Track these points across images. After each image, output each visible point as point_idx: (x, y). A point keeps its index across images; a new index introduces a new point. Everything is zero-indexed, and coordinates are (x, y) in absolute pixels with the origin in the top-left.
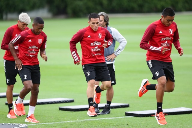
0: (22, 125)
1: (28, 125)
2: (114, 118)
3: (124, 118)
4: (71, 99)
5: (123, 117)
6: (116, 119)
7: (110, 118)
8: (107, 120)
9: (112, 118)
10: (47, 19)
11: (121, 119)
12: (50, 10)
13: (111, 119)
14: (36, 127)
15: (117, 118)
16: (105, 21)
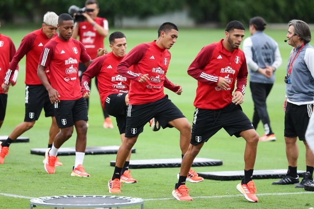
0: (134, 199)
1: (146, 200)
2: (285, 194)
3: (303, 194)
4: (218, 160)
5: (302, 193)
6: (290, 195)
7: (280, 194)
8: (275, 196)
9: (283, 194)
10: (186, 28)
11: (299, 195)
12: (192, 15)
13: (281, 196)
14: (159, 203)
15: (292, 193)
16: (295, 35)
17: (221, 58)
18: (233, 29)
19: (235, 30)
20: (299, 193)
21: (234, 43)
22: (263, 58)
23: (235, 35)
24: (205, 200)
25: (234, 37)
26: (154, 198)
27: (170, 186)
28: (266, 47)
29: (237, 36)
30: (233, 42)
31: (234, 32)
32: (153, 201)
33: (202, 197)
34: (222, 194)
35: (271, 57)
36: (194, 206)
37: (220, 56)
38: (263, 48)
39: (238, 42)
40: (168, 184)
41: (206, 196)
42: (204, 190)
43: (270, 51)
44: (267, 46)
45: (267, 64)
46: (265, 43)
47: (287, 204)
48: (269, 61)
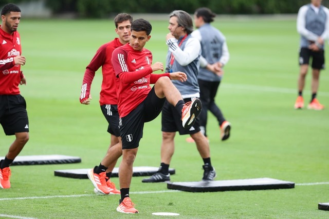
2: (147, 192)
3: (166, 193)
4: (76, 158)
5: (164, 191)
6: (152, 193)
7: (141, 193)
9: (145, 192)
11: (161, 194)
13: (143, 195)
14: (15, 203)
15: (154, 192)
16: (179, 26)
17: (6, 42)
18: (9, 12)
19: (12, 13)
20: (161, 192)
21: (12, 26)
22: (212, 52)
23: (11, 18)
24: (63, 199)
25: (11, 20)
26: (9, 197)
27: (26, 184)
28: (215, 42)
29: (15, 18)
30: (10, 26)
31: (10, 14)
32: (9, 200)
33: (59, 196)
34: (81, 193)
35: (219, 52)
36: (51, 206)
37: (4, 41)
38: (212, 43)
39: (15, 25)
40: (24, 183)
41: (64, 195)
42: (62, 189)
43: (218, 45)
44: (216, 40)
45: (214, 59)
46: (213, 37)
47: (149, 204)
48: (217, 56)
